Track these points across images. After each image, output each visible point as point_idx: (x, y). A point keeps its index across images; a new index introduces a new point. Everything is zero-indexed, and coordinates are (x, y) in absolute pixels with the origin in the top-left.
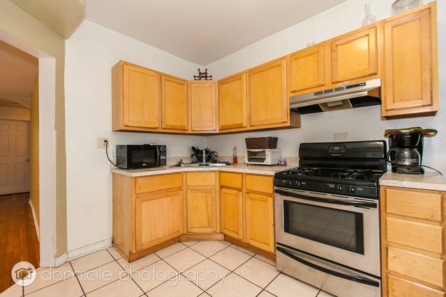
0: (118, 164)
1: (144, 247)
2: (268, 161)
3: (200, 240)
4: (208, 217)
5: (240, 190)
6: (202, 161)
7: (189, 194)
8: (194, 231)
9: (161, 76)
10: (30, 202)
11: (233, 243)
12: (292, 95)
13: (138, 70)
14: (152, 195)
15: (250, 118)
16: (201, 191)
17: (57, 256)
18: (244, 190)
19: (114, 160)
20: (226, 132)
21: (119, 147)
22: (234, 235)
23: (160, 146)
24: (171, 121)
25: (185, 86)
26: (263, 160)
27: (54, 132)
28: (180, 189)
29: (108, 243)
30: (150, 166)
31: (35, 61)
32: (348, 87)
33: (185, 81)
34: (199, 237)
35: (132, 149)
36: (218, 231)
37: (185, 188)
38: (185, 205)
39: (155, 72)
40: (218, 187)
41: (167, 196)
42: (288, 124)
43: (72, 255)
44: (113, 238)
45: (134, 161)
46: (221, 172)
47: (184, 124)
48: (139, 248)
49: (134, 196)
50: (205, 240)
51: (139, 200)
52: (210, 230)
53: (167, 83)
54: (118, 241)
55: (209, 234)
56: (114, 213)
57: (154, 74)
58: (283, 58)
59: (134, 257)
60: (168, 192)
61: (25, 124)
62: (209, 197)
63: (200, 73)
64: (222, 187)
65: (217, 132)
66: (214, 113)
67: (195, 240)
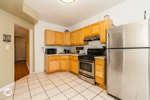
0: (46, 53)
1: (50, 71)
2: (80, 53)
3: (64, 72)
4: (66, 66)
5: (72, 60)
6: (66, 53)
7: (62, 60)
8: (62, 69)
9: (56, 32)
10: (26, 63)
11: (72, 73)
12: (85, 37)
13: (50, 31)
14: (53, 60)
15: (76, 42)
16: (64, 60)
17: (33, 72)
18: (73, 60)
19: (45, 52)
20: (72, 45)
21: (46, 49)
22: (71, 70)
23: (55, 49)
24: (58, 43)
25: (62, 34)
26: (79, 53)
27: (32, 46)
28: (59, 59)
29: (43, 71)
30: (53, 54)
31: (29, 31)
32: (95, 36)
33: (62, 33)
34: (64, 71)
35: (48, 50)
36: (68, 70)
37: (60, 59)
38: (60, 63)
39: (54, 31)
40: (68, 59)
41: (56, 61)
42: (84, 44)
43: (36, 73)
44: (45, 70)
45: (49, 52)
46: (69, 55)
47: (62, 43)
48: (49, 71)
49: (48, 60)
50: (65, 72)
51: (49, 61)
52: (66, 69)
53: (57, 34)
54: (45, 71)
55: (66, 70)
56: (45, 64)
57: (54, 32)
58: (83, 28)
59: (48, 74)
60: (56, 60)
61: (25, 42)
62: (66, 61)
63: (66, 30)
64: (69, 59)
65: (70, 45)
66: (69, 40)
67: (63, 72)
